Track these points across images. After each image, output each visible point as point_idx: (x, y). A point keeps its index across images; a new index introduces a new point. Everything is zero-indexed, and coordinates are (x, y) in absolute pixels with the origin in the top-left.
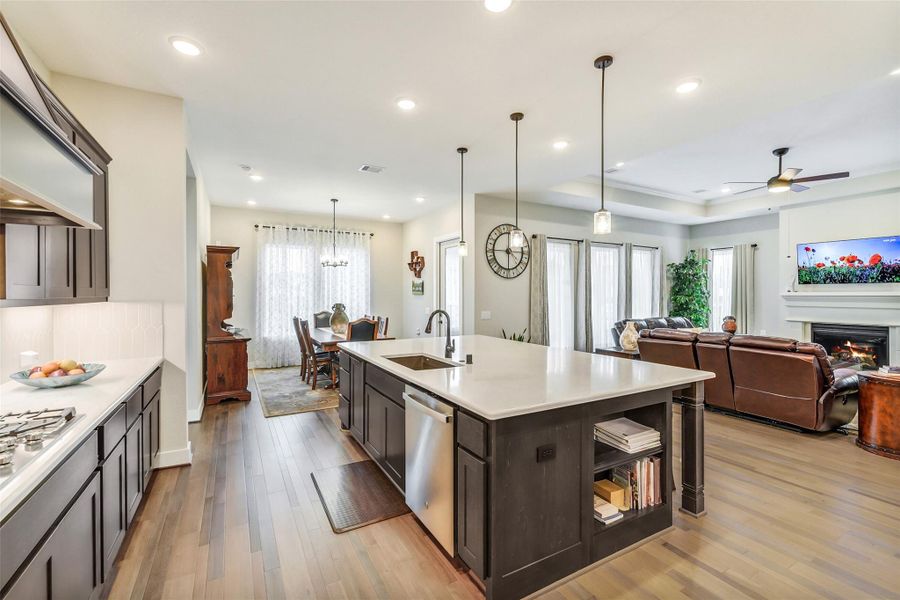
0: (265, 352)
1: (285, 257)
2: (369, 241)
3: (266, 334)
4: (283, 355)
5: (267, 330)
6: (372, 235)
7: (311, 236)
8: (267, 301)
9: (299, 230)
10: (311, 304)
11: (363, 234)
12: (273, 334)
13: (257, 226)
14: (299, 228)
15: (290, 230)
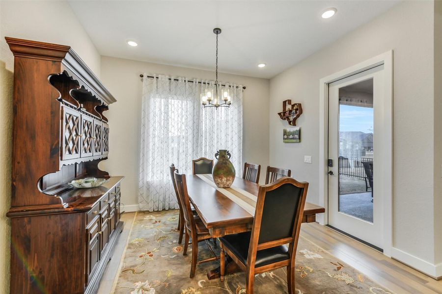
0: (148, 196)
1: (167, 105)
2: (241, 94)
3: (149, 179)
4: (164, 199)
5: (150, 175)
6: (244, 88)
7: (190, 87)
8: (151, 147)
9: (180, 81)
10: (190, 151)
11: (237, 87)
12: (155, 178)
13: (142, 76)
14: (180, 79)
15: (172, 80)
